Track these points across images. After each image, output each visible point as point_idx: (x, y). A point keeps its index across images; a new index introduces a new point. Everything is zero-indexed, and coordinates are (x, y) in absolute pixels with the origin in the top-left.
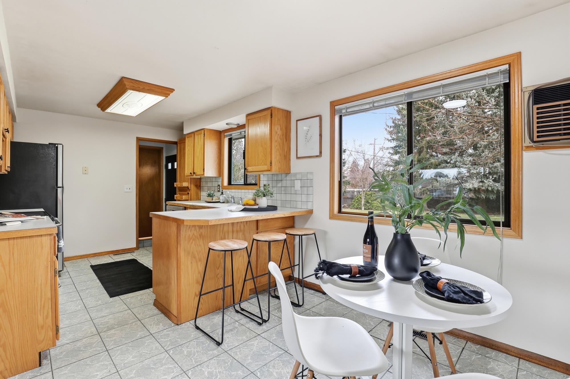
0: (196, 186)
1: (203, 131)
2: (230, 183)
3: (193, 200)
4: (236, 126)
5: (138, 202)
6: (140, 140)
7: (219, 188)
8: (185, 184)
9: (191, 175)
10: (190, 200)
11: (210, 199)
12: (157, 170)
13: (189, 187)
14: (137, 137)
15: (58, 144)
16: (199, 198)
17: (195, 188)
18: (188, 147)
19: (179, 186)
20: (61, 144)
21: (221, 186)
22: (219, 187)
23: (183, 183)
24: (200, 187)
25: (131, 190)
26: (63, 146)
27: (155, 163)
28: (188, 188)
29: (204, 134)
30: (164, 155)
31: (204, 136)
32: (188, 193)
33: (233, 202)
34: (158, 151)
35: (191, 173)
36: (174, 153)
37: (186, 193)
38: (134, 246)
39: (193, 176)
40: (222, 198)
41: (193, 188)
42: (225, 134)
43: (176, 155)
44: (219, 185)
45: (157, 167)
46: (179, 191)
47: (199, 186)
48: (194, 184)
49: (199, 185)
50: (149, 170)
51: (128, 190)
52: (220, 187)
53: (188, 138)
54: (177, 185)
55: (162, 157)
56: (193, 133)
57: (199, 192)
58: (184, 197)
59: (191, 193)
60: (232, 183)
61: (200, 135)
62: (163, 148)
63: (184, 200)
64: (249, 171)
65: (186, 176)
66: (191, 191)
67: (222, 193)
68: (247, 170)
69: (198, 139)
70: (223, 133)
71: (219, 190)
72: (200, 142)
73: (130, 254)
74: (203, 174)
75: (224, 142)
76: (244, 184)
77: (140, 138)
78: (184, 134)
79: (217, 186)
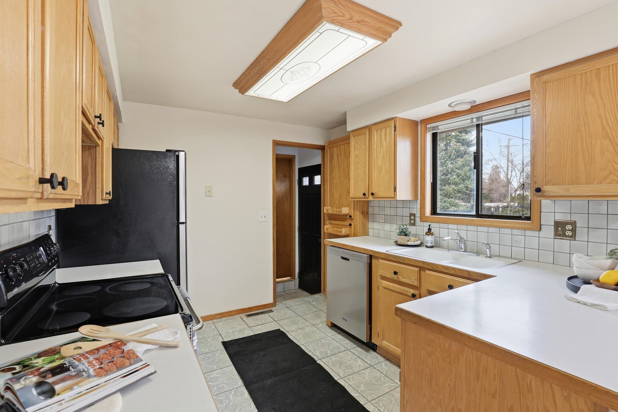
0: (362, 213)
1: (393, 121)
2: (434, 211)
3: (358, 235)
4: (468, 107)
5: (275, 236)
7: (414, 220)
8: (345, 210)
9: (364, 197)
10: (354, 236)
11: (402, 239)
12: (288, 186)
13: (352, 214)
14: (274, 141)
15: (178, 151)
16: (366, 233)
17: (361, 217)
18: (354, 151)
19: (330, 212)
20: (183, 151)
21: (418, 215)
22: (412, 218)
24: (367, 215)
25: (266, 219)
26: (185, 153)
28: (350, 216)
29: (395, 128)
30: (297, 167)
31: (395, 131)
32: (350, 225)
33: (463, 250)
34: (289, 160)
35: (364, 194)
36: (317, 161)
37: (347, 223)
38: (271, 301)
39: (368, 198)
40: (429, 240)
41: (357, 216)
42: (428, 126)
43: (321, 164)
44: (414, 215)
45: (288, 182)
46: (329, 219)
47: (367, 213)
48: (359, 211)
51: (263, 219)
52: (415, 217)
53: (357, 137)
55: (294, 169)
56: (369, 128)
57: (367, 223)
58: (344, 231)
59: (356, 223)
60: (438, 211)
61: (384, 130)
62: (295, 156)
63: (344, 234)
64: (552, 195)
65: (351, 198)
66: (354, 220)
67: (430, 229)
68: (543, 192)
69: (379, 137)
70: (423, 124)
71: (412, 222)
72: (386, 141)
73: (268, 315)
74: (394, 197)
75: (425, 139)
76: (478, 215)
77: (279, 142)
78: (347, 131)
79: (409, 215)
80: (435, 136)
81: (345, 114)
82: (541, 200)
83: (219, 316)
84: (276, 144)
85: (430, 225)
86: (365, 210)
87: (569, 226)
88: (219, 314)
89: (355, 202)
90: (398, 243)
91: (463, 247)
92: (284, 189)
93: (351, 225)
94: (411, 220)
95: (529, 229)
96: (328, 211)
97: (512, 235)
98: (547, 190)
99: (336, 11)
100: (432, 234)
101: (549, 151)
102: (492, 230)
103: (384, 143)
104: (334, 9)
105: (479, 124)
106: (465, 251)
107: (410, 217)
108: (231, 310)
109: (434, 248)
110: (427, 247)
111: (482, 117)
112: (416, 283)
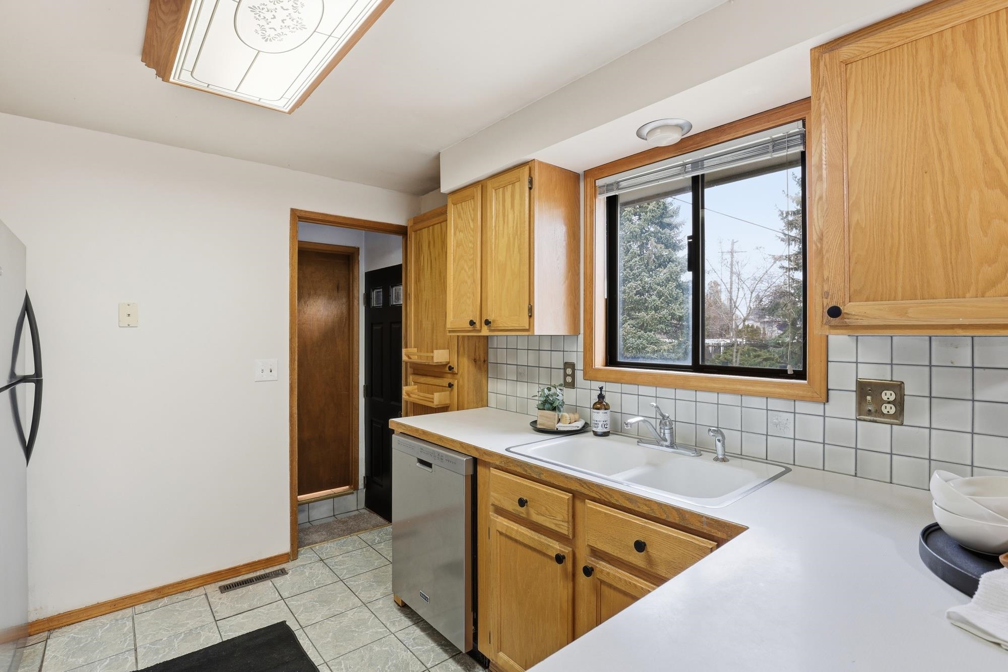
0: (475, 360)
1: (526, 169)
2: (611, 359)
3: (466, 406)
4: (673, 137)
5: (296, 411)
6: (300, 218)
7: (573, 376)
8: (440, 356)
9: (471, 328)
10: (458, 410)
11: (547, 418)
12: (344, 308)
13: (454, 364)
14: (293, 211)
16: (482, 400)
17: (472, 369)
18: (455, 234)
19: (415, 359)
21: (580, 366)
22: (569, 371)
23: (435, 351)
24: (485, 366)
25: (274, 376)
27: (338, 289)
28: (451, 368)
29: (531, 182)
30: (363, 269)
31: (530, 189)
32: (451, 385)
33: (668, 443)
34: (348, 257)
35: (472, 323)
36: (395, 259)
37: (445, 382)
38: (286, 548)
39: (480, 331)
40: (600, 418)
41: (465, 367)
42: (599, 183)
43: (400, 266)
44: (572, 366)
45: (344, 300)
46: (414, 374)
47: (484, 361)
48: (469, 357)
49: (482, 359)
50: (322, 309)
51: (267, 376)
52: (574, 370)
53: (459, 206)
54: (411, 356)
55: (356, 273)
56: (481, 184)
57: (484, 381)
58: (438, 398)
59: (461, 382)
60: (620, 359)
61: (510, 187)
62: (359, 248)
63: (438, 405)
64: (865, 323)
65: (450, 331)
66: (458, 376)
67: (601, 397)
68: (846, 316)
69: (501, 203)
70: (588, 180)
71: (569, 379)
72: (514, 211)
73: (271, 583)
74: (527, 328)
75: (593, 210)
76: (697, 367)
77: (303, 214)
78: (442, 193)
79: (562, 367)
80: (612, 203)
81: (438, 158)
82: (827, 336)
83: (152, 596)
84: (299, 218)
85: (601, 389)
86: (479, 355)
87: (888, 393)
88: (153, 591)
89: (459, 338)
90: (539, 426)
91: (667, 436)
92: (335, 312)
93: (453, 385)
94: (566, 375)
95: (803, 399)
96: (410, 358)
97: (767, 410)
98: (853, 313)
100: (606, 407)
101: (858, 221)
102: (725, 398)
103: (510, 216)
105: (698, 176)
106: (672, 445)
107: (565, 369)
108: (185, 578)
109: (611, 437)
110: (596, 434)
111: (702, 160)
112: (565, 529)
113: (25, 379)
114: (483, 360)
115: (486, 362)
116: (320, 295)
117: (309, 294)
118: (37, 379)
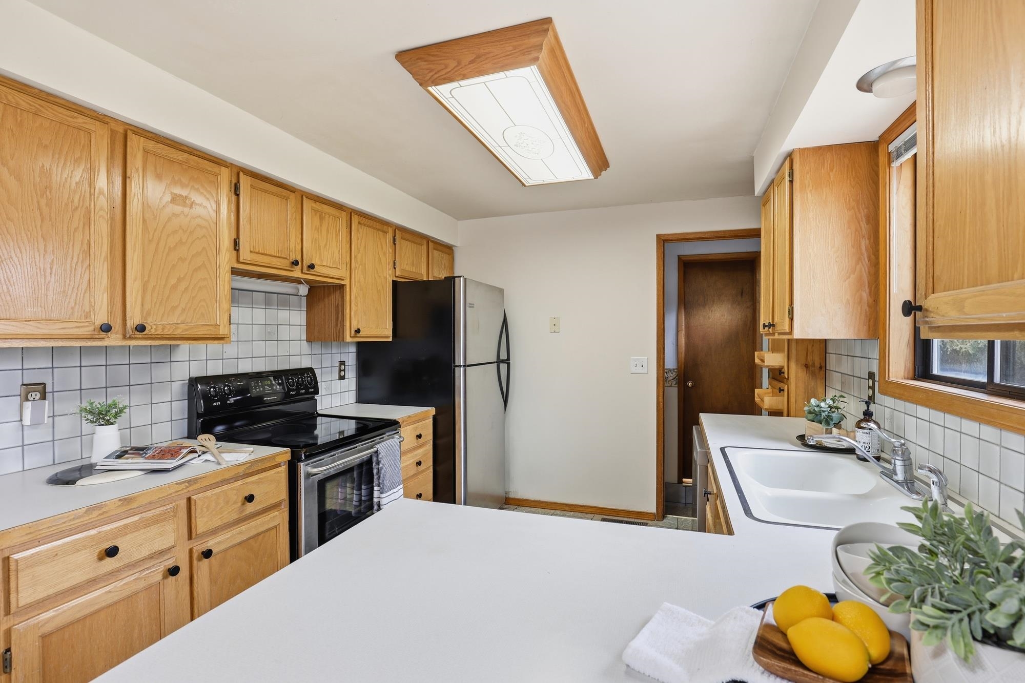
0: (806, 366)
1: (789, 161)
2: (925, 371)
5: (661, 400)
6: (665, 241)
7: (873, 388)
8: (773, 360)
11: (814, 431)
12: (749, 311)
13: (785, 369)
14: (658, 236)
15: (455, 277)
17: (806, 376)
20: (461, 277)
21: (877, 378)
22: (870, 382)
23: (766, 355)
24: (822, 372)
25: (644, 370)
26: (465, 280)
27: (742, 295)
28: (781, 373)
29: (791, 175)
31: (791, 182)
32: (780, 391)
38: (653, 508)
40: (861, 440)
41: (796, 374)
42: (891, 148)
47: (821, 368)
49: (817, 365)
51: (639, 369)
52: (874, 381)
53: (765, 212)
54: (762, 360)
56: (773, 182)
59: (790, 389)
61: (783, 183)
63: (767, 409)
66: (788, 381)
67: (868, 414)
69: (780, 200)
70: (882, 146)
71: (870, 393)
72: (784, 206)
74: (788, 331)
75: (886, 183)
77: (666, 238)
78: (757, 197)
79: (867, 378)
83: (567, 508)
84: (663, 241)
86: (814, 361)
88: (567, 505)
89: (789, 342)
92: (739, 316)
93: (783, 390)
94: (868, 387)
98: (930, 309)
99: (432, 66)
103: (783, 212)
104: (428, 66)
107: (868, 380)
108: (585, 504)
110: (857, 458)
113: (503, 361)
114: (819, 366)
115: (824, 369)
116: (724, 301)
117: (713, 301)
118: (507, 361)
